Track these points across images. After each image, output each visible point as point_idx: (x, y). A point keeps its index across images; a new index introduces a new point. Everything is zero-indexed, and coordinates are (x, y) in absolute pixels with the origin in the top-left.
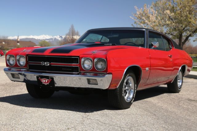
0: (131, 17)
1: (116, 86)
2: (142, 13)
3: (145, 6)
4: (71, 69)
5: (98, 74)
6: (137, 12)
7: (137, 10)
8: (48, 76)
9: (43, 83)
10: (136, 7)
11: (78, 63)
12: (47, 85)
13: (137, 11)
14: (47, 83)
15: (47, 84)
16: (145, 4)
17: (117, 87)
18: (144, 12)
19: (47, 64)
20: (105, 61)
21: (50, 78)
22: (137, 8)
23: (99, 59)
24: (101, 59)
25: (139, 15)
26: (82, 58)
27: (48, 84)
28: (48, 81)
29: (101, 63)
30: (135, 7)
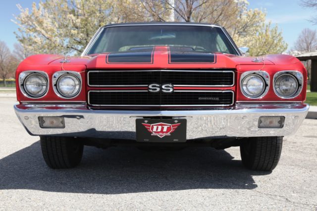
0: (12, 20)
2: (30, 16)
3: (34, 5)
4: (217, 99)
6: (22, 14)
7: (21, 10)
8: (171, 117)
9: (154, 134)
10: (19, 6)
12: (166, 136)
13: (22, 12)
14: (167, 132)
15: (164, 135)
16: (34, 3)
18: (33, 14)
19: (168, 88)
21: (176, 121)
22: (21, 7)
25: (26, 19)
27: (169, 134)
28: (169, 129)
30: (17, 5)
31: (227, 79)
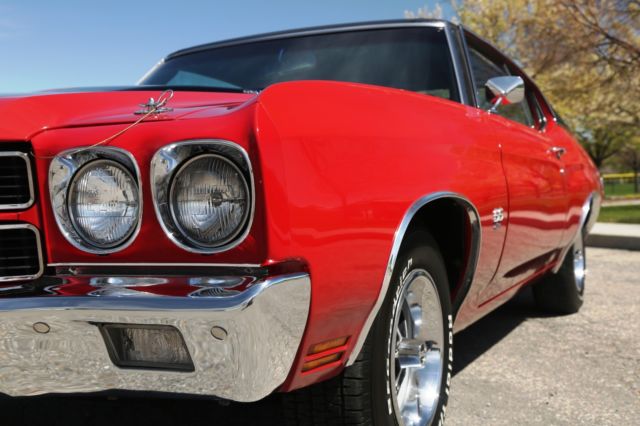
1: (341, 356)
5: (193, 281)
11: (25, 200)
17: (350, 363)
20: (242, 165)
23: (195, 151)
24: (206, 149)
26: (51, 152)
29: (212, 182)
31: (12, 182)
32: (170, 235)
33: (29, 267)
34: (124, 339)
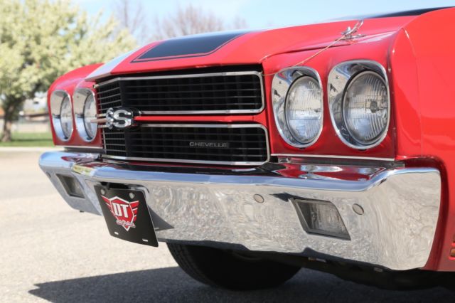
9: (118, 221)
11: (259, 107)
21: (131, 195)
31: (251, 93)
32: (338, 131)
33: (261, 156)
34: (312, 213)
